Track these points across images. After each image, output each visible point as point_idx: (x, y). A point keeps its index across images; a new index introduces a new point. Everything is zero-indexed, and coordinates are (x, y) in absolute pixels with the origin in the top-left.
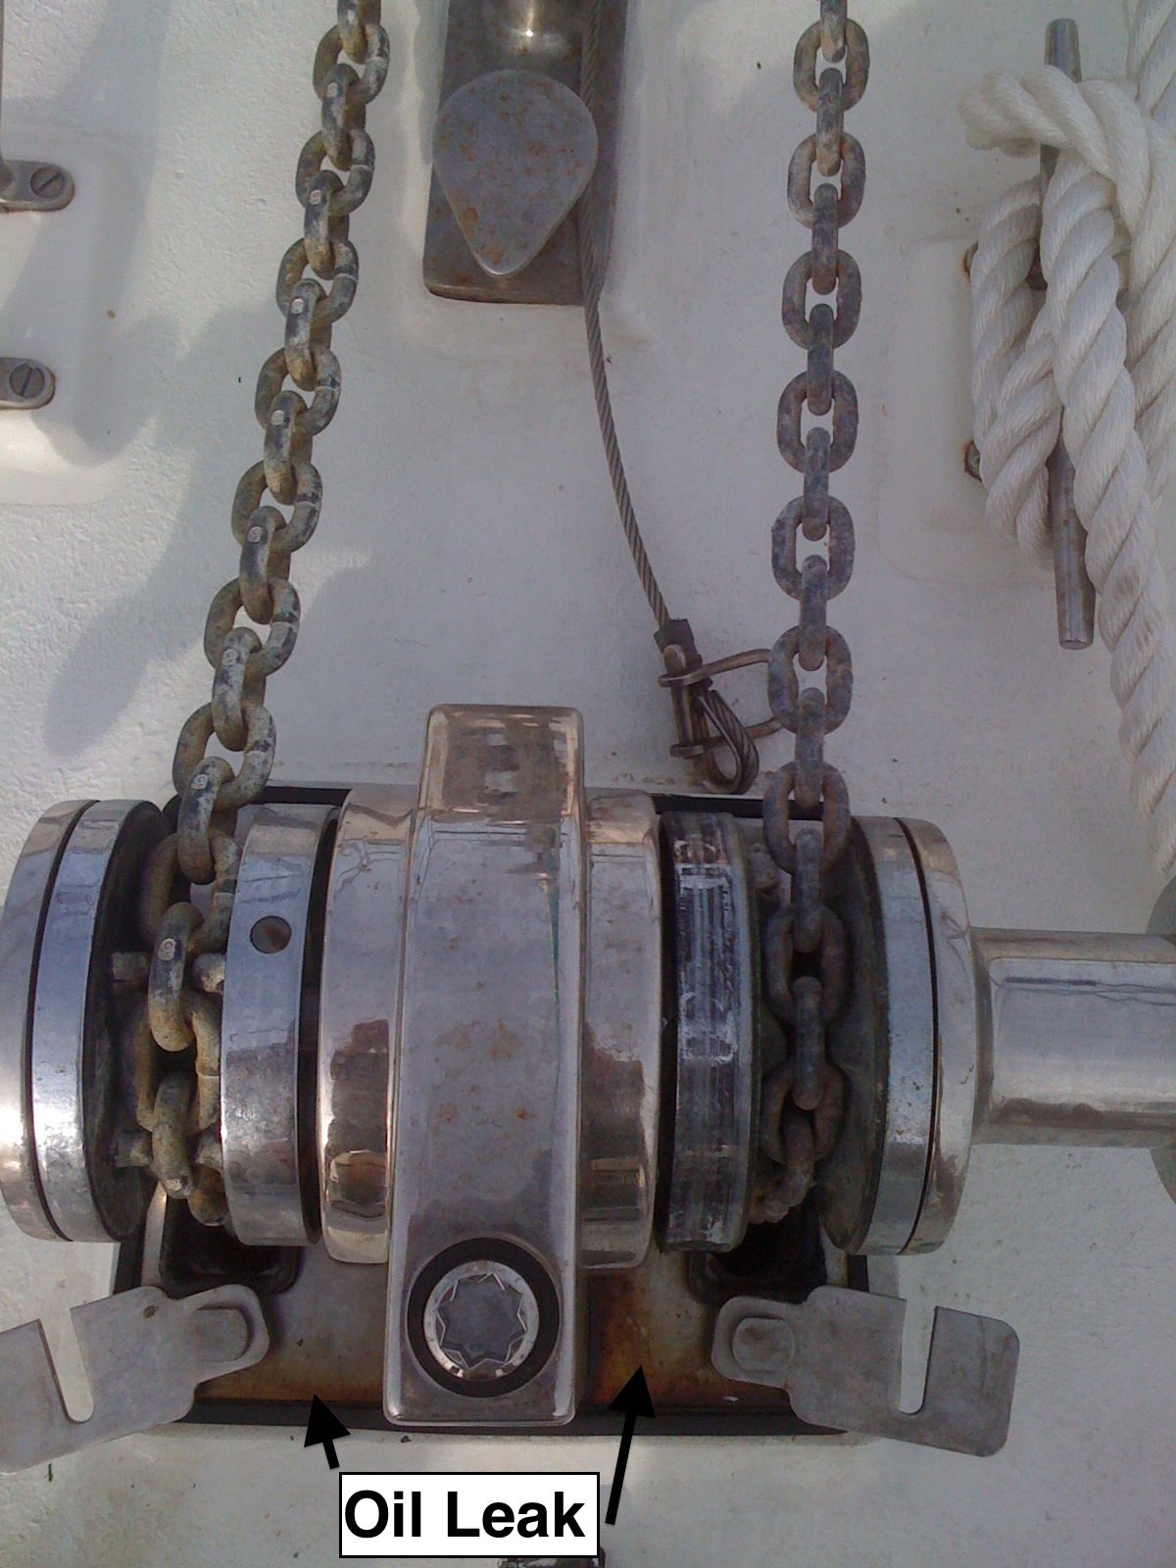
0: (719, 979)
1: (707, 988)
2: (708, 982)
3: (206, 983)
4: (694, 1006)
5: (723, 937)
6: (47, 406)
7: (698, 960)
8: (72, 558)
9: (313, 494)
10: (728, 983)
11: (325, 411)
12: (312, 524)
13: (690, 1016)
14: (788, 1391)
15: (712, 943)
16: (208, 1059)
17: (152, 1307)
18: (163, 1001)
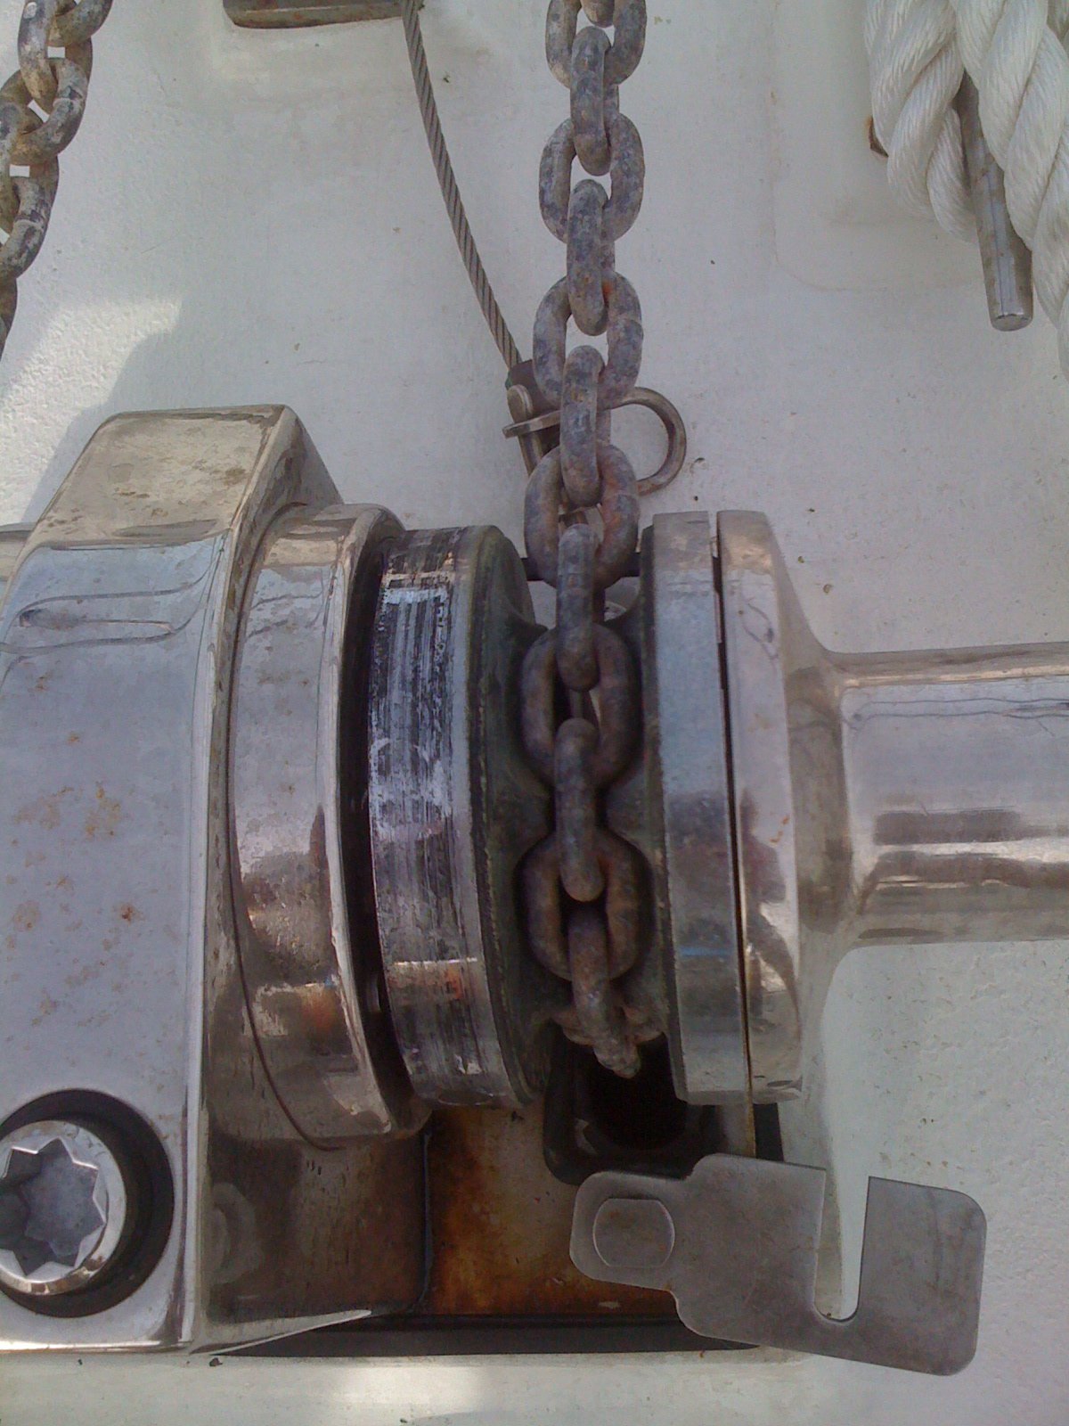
0: (423, 717)
1: (407, 732)
2: (408, 721)
4: (388, 758)
5: (432, 661)
7: (395, 695)
10: (436, 723)
13: (384, 771)
14: (673, 1295)
15: (416, 671)
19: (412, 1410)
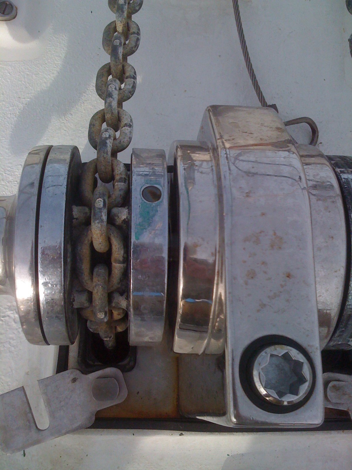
3: (117, 220)
6: (14, 19)
8: (24, 81)
9: (137, 32)
11: (139, 3)
12: (138, 44)
14: (349, 411)
16: (118, 256)
17: (75, 378)
18: (99, 226)
19: (231, 451)
